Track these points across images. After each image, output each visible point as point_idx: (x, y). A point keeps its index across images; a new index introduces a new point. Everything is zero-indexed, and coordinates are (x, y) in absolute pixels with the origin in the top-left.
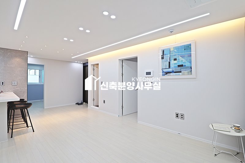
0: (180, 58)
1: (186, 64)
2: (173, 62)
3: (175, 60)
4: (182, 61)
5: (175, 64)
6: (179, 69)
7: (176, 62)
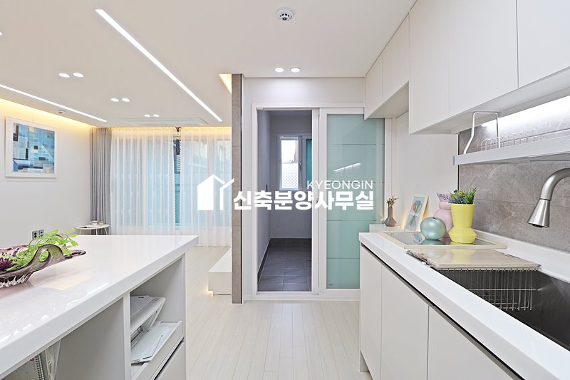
0: (43, 147)
1: (49, 158)
2: (32, 151)
3: (36, 148)
4: (44, 152)
5: (35, 154)
6: (39, 163)
7: (36, 151)
